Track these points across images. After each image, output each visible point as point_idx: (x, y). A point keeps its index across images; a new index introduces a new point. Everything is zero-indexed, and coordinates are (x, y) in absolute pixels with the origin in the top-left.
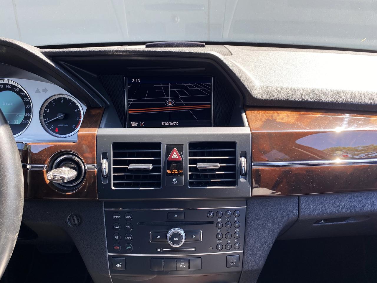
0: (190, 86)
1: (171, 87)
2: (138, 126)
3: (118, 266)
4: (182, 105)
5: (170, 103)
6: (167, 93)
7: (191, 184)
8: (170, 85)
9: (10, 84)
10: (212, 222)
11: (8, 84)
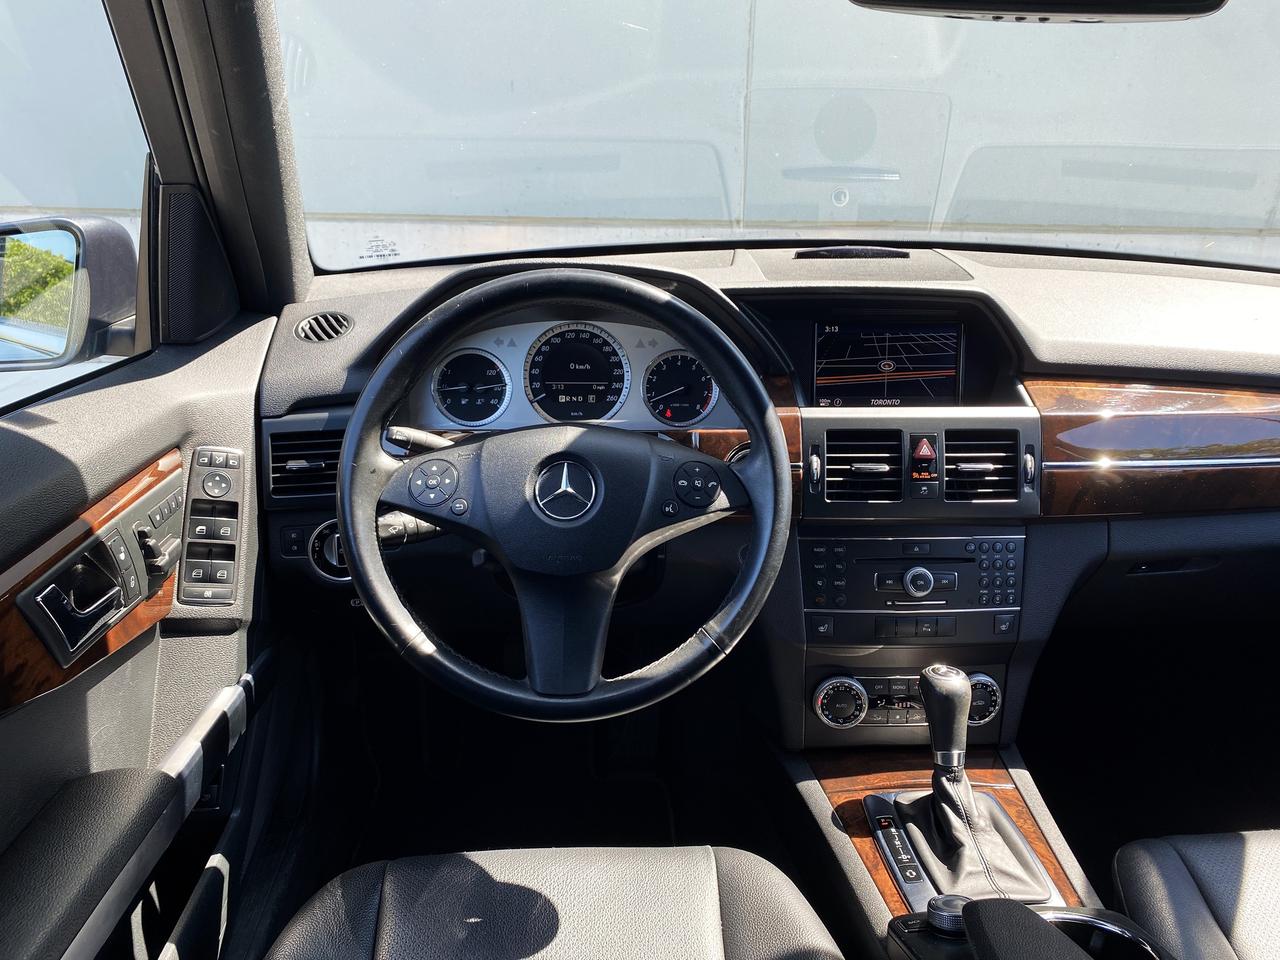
0: (924, 339)
1: (891, 340)
2: (831, 405)
3: (822, 629)
4: (908, 369)
5: (887, 366)
6: (883, 349)
7: (950, 496)
8: (888, 335)
9: (586, 332)
10: (972, 560)
11: (583, 331)
